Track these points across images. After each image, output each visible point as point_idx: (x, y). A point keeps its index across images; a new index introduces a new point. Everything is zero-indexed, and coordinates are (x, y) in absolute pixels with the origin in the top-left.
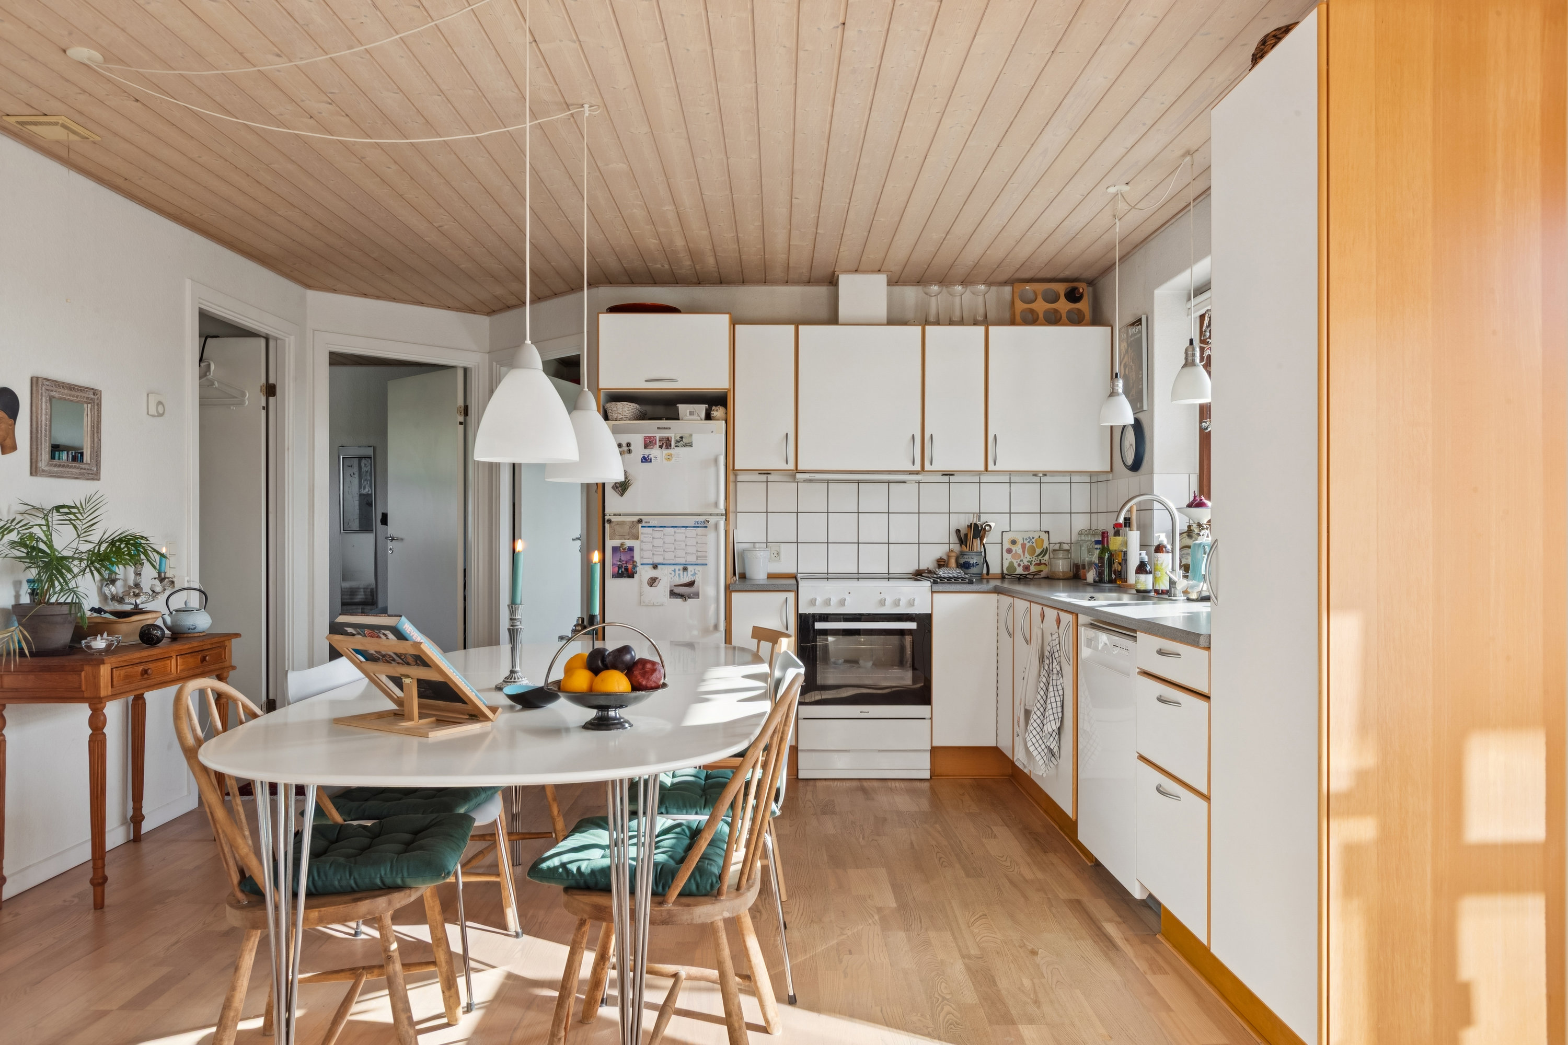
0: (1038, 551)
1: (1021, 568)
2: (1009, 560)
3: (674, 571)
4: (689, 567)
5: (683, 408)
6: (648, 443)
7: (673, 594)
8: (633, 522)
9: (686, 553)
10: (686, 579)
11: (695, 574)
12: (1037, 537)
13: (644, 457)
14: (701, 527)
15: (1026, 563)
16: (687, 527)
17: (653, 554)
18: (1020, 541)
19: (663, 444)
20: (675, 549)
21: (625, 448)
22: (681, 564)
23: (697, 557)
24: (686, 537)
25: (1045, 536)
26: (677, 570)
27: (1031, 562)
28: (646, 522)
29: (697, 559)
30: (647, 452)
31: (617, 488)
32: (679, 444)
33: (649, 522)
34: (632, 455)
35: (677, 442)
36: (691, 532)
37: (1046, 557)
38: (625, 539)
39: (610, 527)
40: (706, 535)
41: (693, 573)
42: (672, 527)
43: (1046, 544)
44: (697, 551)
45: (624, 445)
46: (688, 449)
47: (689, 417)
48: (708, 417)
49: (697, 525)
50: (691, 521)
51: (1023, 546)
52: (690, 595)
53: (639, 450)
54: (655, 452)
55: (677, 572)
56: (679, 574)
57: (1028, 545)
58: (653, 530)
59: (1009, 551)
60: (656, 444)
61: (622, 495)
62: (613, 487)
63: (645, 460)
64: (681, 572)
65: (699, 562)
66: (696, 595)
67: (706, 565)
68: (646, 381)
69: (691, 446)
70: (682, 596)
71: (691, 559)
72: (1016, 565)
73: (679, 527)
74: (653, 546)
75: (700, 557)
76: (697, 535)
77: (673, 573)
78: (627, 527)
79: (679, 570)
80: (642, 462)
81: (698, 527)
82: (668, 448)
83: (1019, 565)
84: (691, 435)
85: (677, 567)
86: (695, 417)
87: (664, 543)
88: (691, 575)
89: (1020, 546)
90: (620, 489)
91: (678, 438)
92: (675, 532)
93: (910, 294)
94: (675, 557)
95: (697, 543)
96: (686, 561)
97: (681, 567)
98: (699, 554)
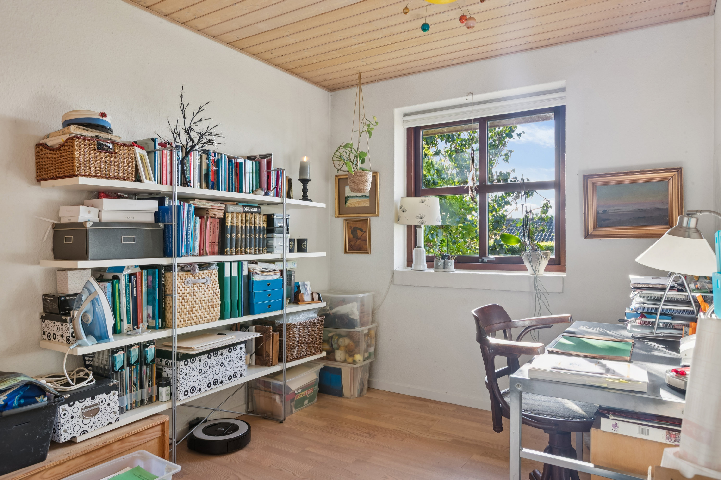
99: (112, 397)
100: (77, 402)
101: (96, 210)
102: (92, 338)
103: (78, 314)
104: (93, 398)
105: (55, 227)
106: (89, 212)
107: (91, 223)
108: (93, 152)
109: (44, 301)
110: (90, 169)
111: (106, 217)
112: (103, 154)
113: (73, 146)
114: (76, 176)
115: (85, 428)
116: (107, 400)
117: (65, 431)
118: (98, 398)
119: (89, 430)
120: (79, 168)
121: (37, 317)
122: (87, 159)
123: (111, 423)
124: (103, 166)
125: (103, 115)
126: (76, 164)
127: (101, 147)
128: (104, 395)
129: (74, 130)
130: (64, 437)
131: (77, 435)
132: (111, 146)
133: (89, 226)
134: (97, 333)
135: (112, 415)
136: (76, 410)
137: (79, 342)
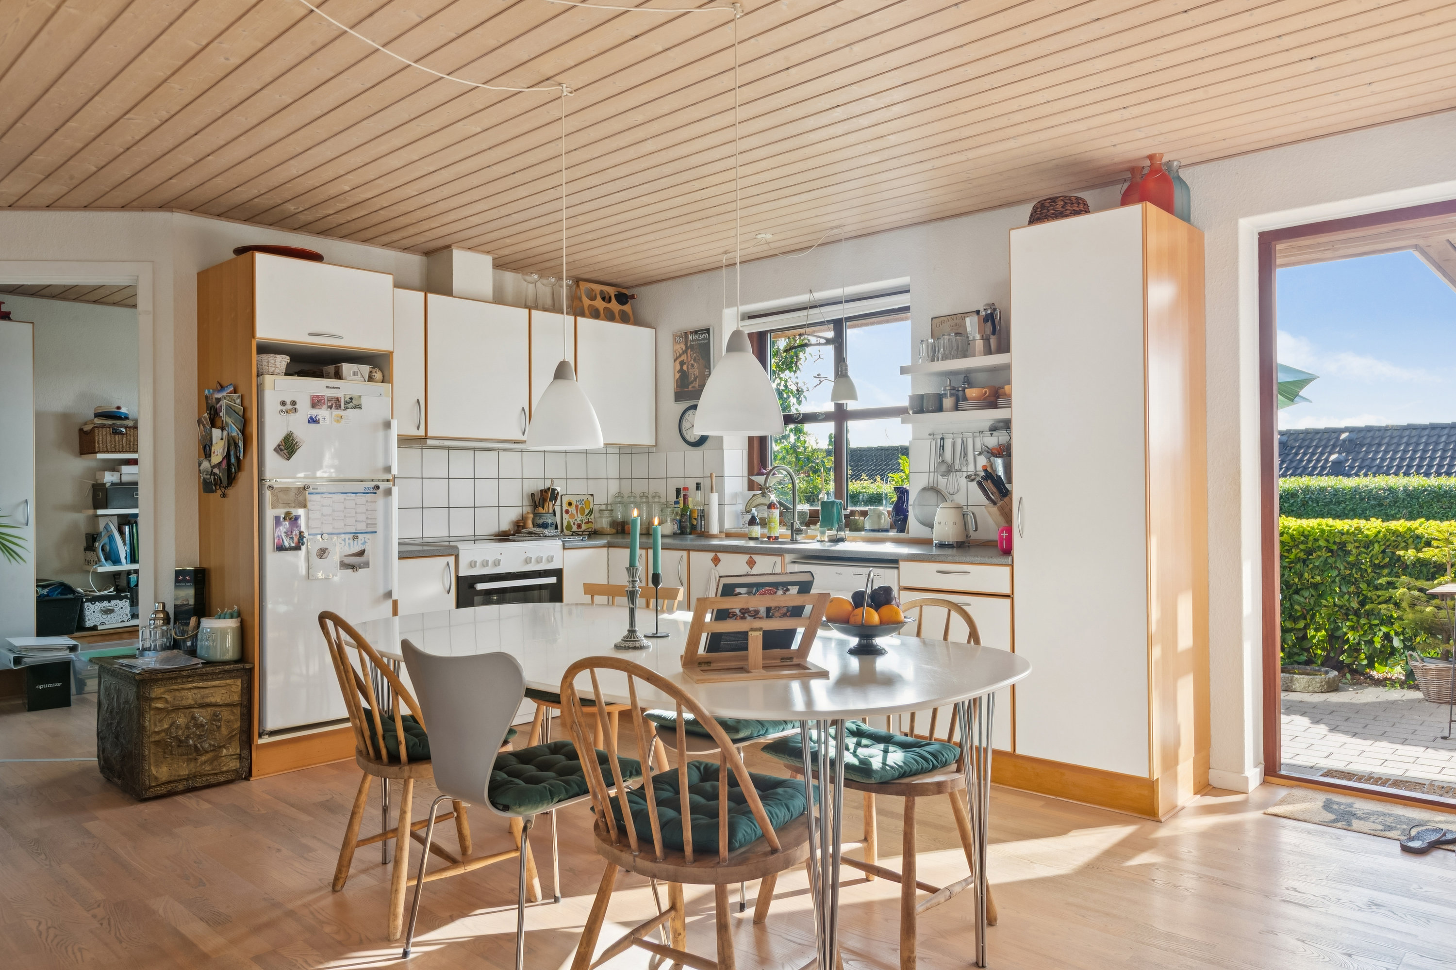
0: (587, 511)
1: (576, 526)
2: (567, 520)
3: (344, 540)
4: (359, 535)
5: (346, 368)
6: (316, 402)
7: (344, 565)
8: (300, 488)
9: (356, 521)
10: (357, 549)
11: (365, 542)
12: (585, 500)
13: (311, 418)
14: (371, 493)
15: (579, 522)
16: (357, 493)
17: (322, 523)
18: (574, 503)
19: (332, 404)
20: (345, 516)
21: (289, 406)
22: (351, 533)
23: (367, 525)
24: (356, 504)
25: (590, 498)
26: (347, 539)
27: (581, 521)
28: (313, 489)
29: (367, 527)
30: (314, 412)
31: (281, 450)
32: (348, 405)
33: (317, 489)
34: (297, 414)
35: (346, 403)
36: (362, 499)
37: (592, 517)
38: (290, 507)
39: (273, 494)
40: (375, 502)
41: (363, 541)
42: (342, 493)
43: (592, 506)
44: (367, 518)
45: (288, 403)
46: (358, 411)
47: (352, 377)
48: (371, 379)
49: (366, 491)
50: (360, 487)
51: (577, 506)
52: (360, 565)
53: (305, 410)
54: (323, 413)
55: (347, 541)
56: (349, 544)
57: (580, 506)
58: (322, 497)
59: (567, 512)
60: (324, 404)
61: (288, 459)
62: (275, 450)
63: (313, 420)
64: (351, 541)
65: (369, 530)
66: (366, 565)
67: (376, 532)
68: (310, 334)
69: (360, 408)
70: (353, 567)
71: (362, 527)
72: (572, 523)
73: (349, 493)
74: (322, 515)
75: (370, 524)
76: (367, 501)
77: (343, 542)
78: (292, 494)
79: (349, 539)
80: (309, 422)
81: (368, 493)
82: (337, 409)
83: (574, 524)
84: (360, 397)
85: (347, 536)
86: (359, 377)
87: (334, 511)
88: (362, 544)
89: (574, 508)
90: (285, 451)
91: (347, 399)
92: (345, 499)
93: (510, 278)
94: (345, 525)
95: (367, 510)
96: (356, 529)
97: (351, 536)
98: (369, 521)
99: (124, 604)
100: (97, 603)
101: (119, 474)
102: (110, 561)
103: (99, 545)
104: (109, 602)
105: (93, 485)
106: (112, 476)
107: (109, 484)
108: (108, 435)
109: (86, 537)
110: (107, 447)
111: (125, 479)
112: (117, 437)
113: (94, 433)
114: (97, 453)
115: (104, 621)
116: (120, 604)
117: (89, 620)
118: (113, 602)
119: (107, 623)
120: (99, 447)
121: (82, 549)
122: (104, 441)
123: (124, 621)
124: (117, 444)
125: (119, 408)
126: (97, 445)
127: (116, 432)
128: (118, 601)
129: (98, 421)
130: (89, 624)
131: (98, 624)
132: (124, 430)
133: (108, 485)
134: (113, 559)
135: (125, 616)
136: (96, 607)
137: (101, 564)
